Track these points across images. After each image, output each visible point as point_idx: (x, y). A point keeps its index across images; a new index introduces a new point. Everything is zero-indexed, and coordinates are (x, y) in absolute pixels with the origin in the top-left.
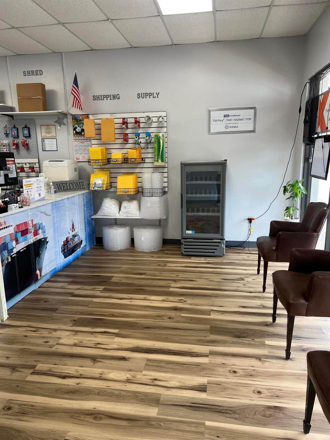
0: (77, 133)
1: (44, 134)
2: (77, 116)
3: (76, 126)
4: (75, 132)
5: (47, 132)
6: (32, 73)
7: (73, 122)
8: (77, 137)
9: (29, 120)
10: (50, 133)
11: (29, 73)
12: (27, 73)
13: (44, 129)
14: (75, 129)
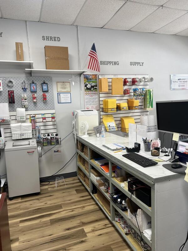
0: (88, 89)
1: (59, 90)
2: (88, 76)
3: (87, 83)
4: (86, 88)
5: (62, 88)
6: (50, 39)
7: (85, 80)
8: (88, 92)
9: (47, 77)
10: (65, 88)
11: (47, 38)
12: (45, 38)
13: (60, 85)
14: (86, 86)
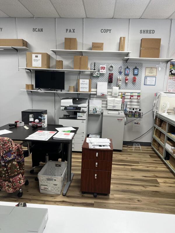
1: (147, 74)
2: (174, 62)
5: (149, 73)
6: (147, 32)
7: (171, 67)
8: (172, 77)
9: (138, 63)
10: (152, 73)
11: (144, 31)
12: (143, 32)
13: (148, 70)
14: (171, 71)
